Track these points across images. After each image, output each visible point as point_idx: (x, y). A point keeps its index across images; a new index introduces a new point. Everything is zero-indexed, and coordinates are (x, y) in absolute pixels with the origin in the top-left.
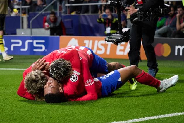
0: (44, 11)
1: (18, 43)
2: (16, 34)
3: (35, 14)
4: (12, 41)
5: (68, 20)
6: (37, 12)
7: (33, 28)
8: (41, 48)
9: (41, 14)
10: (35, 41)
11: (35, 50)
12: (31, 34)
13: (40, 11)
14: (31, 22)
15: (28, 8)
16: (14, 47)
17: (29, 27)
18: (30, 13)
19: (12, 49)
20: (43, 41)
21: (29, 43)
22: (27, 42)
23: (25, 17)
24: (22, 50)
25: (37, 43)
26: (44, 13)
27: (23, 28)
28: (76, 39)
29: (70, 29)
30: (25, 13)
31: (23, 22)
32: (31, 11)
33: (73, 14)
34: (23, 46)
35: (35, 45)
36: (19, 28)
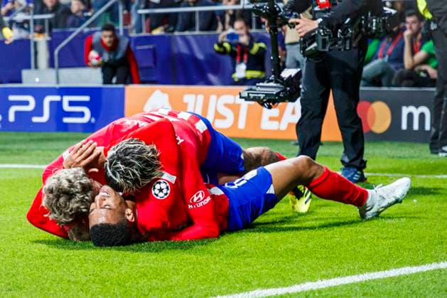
0: (88, 26)
1: (26, 103)
2: (20, 81)
3: (66, 35)
4: (12, 98)
5: (146, 47)
6: (71, 29)
7: (61, 66)
8: (82, 114)
9: (81, 33)
10: (66, 99)
11: (66, 120)
12: (58, 81)
13: (79, 26)
14: (56, 52)
15: (49, 20)
16: (17, 113)
17: (51, 64)
18: (54, 30)
19: (12, 118)
20: (86, 98)
21: (52, 103)
22: (48, 100)
23: (42, 41)
24: (35, 120)
25: (72, 104)
26: (86, 30)
27: (36, 67)
28: (163, 91)
29: (151, 68)
30: (41, 32)
31: (36, 53)
32: (57, 27)
33: (158, 32)
34: (38, 111)
35: (66, 108)
36: (28, 67)
